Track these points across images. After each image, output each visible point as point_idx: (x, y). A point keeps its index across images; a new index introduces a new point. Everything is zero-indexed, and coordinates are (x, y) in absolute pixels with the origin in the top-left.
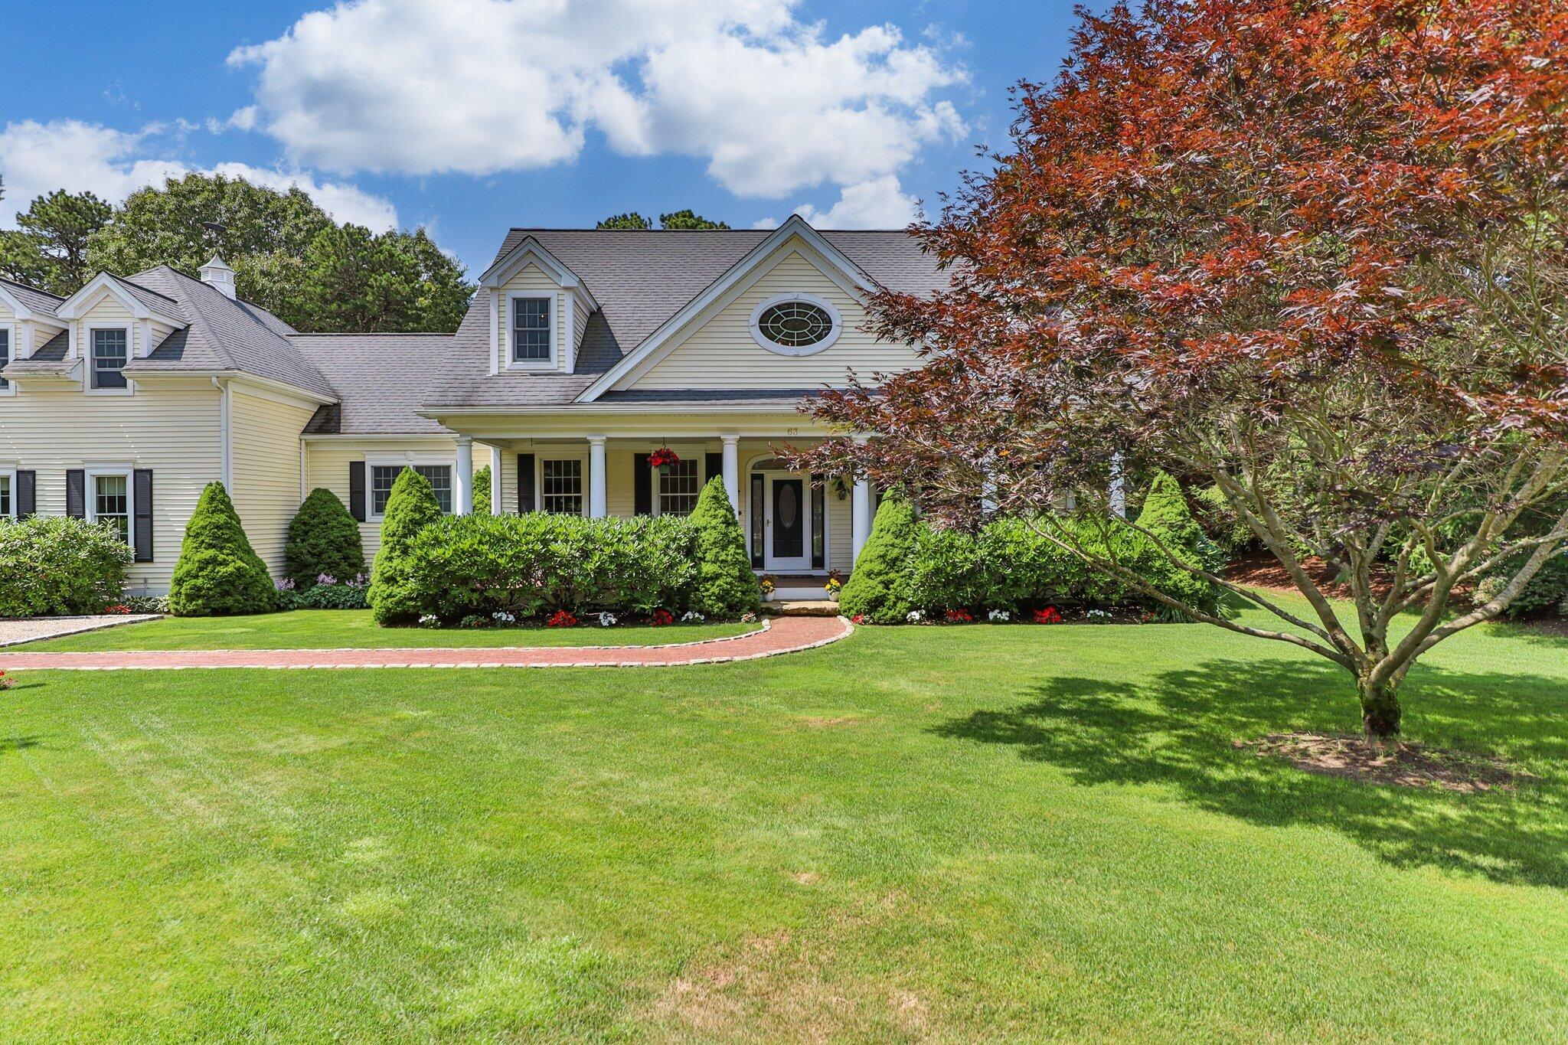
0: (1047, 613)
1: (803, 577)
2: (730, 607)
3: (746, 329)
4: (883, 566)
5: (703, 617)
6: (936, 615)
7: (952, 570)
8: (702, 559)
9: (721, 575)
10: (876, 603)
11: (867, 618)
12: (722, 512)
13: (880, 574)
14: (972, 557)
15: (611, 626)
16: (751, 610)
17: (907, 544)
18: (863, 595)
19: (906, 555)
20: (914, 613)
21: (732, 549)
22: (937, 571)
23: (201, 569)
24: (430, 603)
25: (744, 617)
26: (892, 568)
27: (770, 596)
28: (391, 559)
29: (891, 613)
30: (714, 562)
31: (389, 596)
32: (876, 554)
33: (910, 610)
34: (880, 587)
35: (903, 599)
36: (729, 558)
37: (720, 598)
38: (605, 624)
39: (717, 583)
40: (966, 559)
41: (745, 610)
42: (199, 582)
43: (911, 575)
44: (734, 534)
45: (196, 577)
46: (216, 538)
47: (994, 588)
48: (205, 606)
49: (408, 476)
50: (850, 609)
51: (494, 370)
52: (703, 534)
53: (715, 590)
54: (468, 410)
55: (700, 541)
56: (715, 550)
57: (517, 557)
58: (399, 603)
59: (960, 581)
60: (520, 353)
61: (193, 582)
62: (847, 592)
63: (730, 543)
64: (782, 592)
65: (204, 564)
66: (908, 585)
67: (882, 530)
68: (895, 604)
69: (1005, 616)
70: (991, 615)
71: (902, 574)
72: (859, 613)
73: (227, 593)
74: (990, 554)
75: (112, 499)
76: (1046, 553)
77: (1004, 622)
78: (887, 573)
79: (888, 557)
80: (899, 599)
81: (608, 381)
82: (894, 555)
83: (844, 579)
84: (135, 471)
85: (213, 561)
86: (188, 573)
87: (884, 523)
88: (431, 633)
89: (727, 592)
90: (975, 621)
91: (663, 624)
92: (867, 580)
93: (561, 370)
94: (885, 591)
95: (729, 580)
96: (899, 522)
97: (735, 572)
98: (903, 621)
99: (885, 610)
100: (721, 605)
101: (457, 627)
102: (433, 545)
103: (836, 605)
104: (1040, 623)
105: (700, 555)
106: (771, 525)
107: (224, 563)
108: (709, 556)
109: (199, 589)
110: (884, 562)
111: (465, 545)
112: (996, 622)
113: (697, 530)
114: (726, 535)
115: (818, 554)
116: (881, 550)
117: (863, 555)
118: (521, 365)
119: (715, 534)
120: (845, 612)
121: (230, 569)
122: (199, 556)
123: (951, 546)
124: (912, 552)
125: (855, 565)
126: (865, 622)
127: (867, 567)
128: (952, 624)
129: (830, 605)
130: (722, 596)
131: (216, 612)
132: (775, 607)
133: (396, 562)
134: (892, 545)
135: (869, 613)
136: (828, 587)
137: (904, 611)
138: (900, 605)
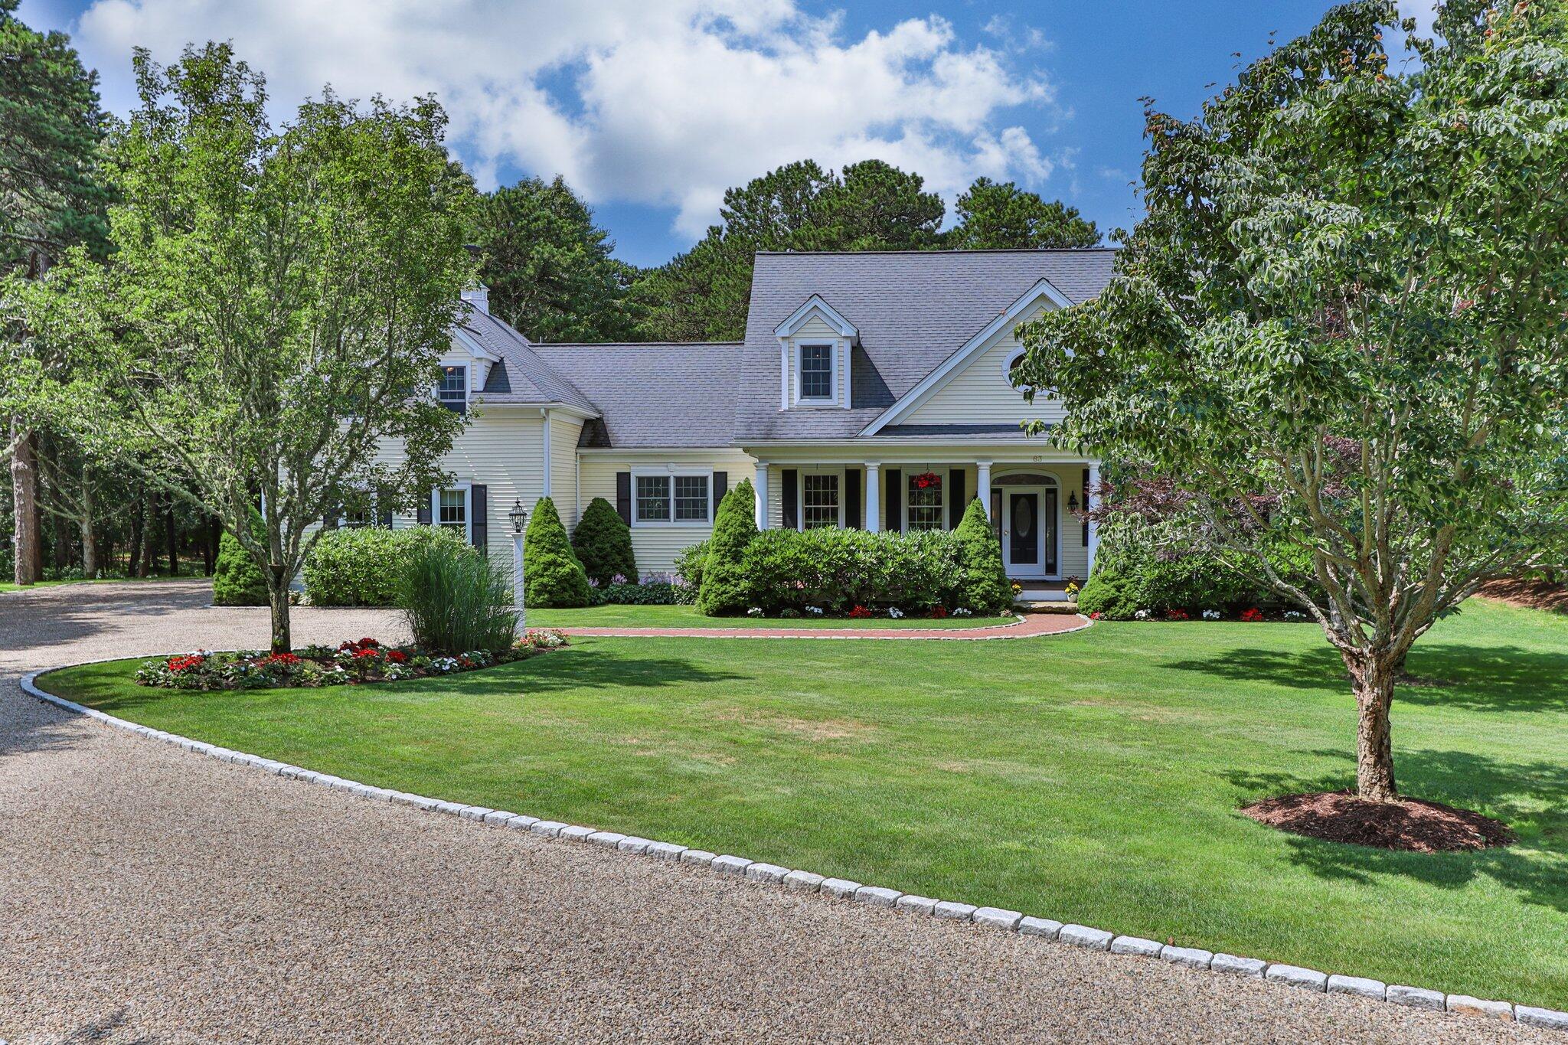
0: (1251, 614)
1: (1038, 581)
2: (991, 604)
3: (999, 373)
4: (1116, 573)
5: (970, 612)
6: (1159, 613)
7: (1173, 578)
8: (969, 566)
9: (984, 579)
10: (1109, 604)
11: (1102, 615)
13: (1112, 580)
14: (1189, 567)
15: (899, 617)
16: (1007, 607)
18: (1099, 596)
19: (1134, 565)
20: (1141, 612)
21: (991, 558)
22: (1160, 578)
23: (545, 570)
24: (755, 597)
25: (1003, 613)
26: (1123, 575)
27: (1019, 597)
28: (722, 564)
29: (1122, 611)
30: (978, 569)
31: (724, 592)
33: (1138, 609)
34: (1113, 590)
35: (1132, 600)
36: (990, 566)
37: (983, 598)
38: (895, 616)
39: (981, 585)
40: (1184, 568)
41: (1002, 607)
42: (545, 580)
43: (1139, 581)
44: (993, 546)
45: (542, 576)
46: (554, 544)
47: (1207, 593)
48: (549, 600)
49: (732, 498)
50: (1087, 608)
51: (785, 406)
52: (968, 546)
53: (979, 590)
54: (770, 443)
55: (966, 551)
56: (979, 559)
57: (829, 564)
58: (733, 598)
59: (1179, 587)
60: (806, 392)
61: (541, 580)
62: (1084, 595)
63: (990, 553)
64: (1028, 594)
65: (548, 565)
66: (1137, 589)
68: (1125, 604)
69: (1216, 615)
70: (1205, 614)
71: (1131, 580)
72: (1095, 611)
73: (564, 589)
74: (1204, 565)
75: (453, 510)
76: (1250, 565)
77: (1215, 620)
78: (1119, 579)
79: (1120, 566)
80: (1129, 600)
81: (888, 417)
82: (1125, 565)
83: (1080, 584)
84: (473, 487)
85: (554, 563)
86: (536, 573)
88: (757, 620)
89: (988, 592)
90: (1191, 619)
91: (939, 617)
92: (1101, 584)
93: (840, 406)
94: (1117, 593)
95: (990, 583)
97: (995, 577)
98: (1132, 618)
99: (1117, 609)
100: (984, 603)
101: (778, 617)
102: (764, 554)
103: (1075, 605)
104: (1245, 621)
105: (966, 562)
106: (1009, 535)
107: (562, 565)
108: (974, 564)
109: (545, 586)
110: (1117, 569)
111: (790, 553)
112: (1209, 619)
113: (963, 543)
114: (987, 546)
115: (1051, 561)
118: (808, 401)
119: (978, 546)
120: (1084, 611)
121: (567, 570)
122: (543, 559)
124: (1140, 563)
125: (1090, 573)
126: (1101, 618)
127: (1100, 575)
128: (1172, 620)
129: (1070, 605)
130: (985, 596)
131: (557, 605)
132: (1025, 606)
133: (727, 567)
135: (1104, 611)
136: (1068, 590)
137: (1132, 610)
138: (1130, 605)
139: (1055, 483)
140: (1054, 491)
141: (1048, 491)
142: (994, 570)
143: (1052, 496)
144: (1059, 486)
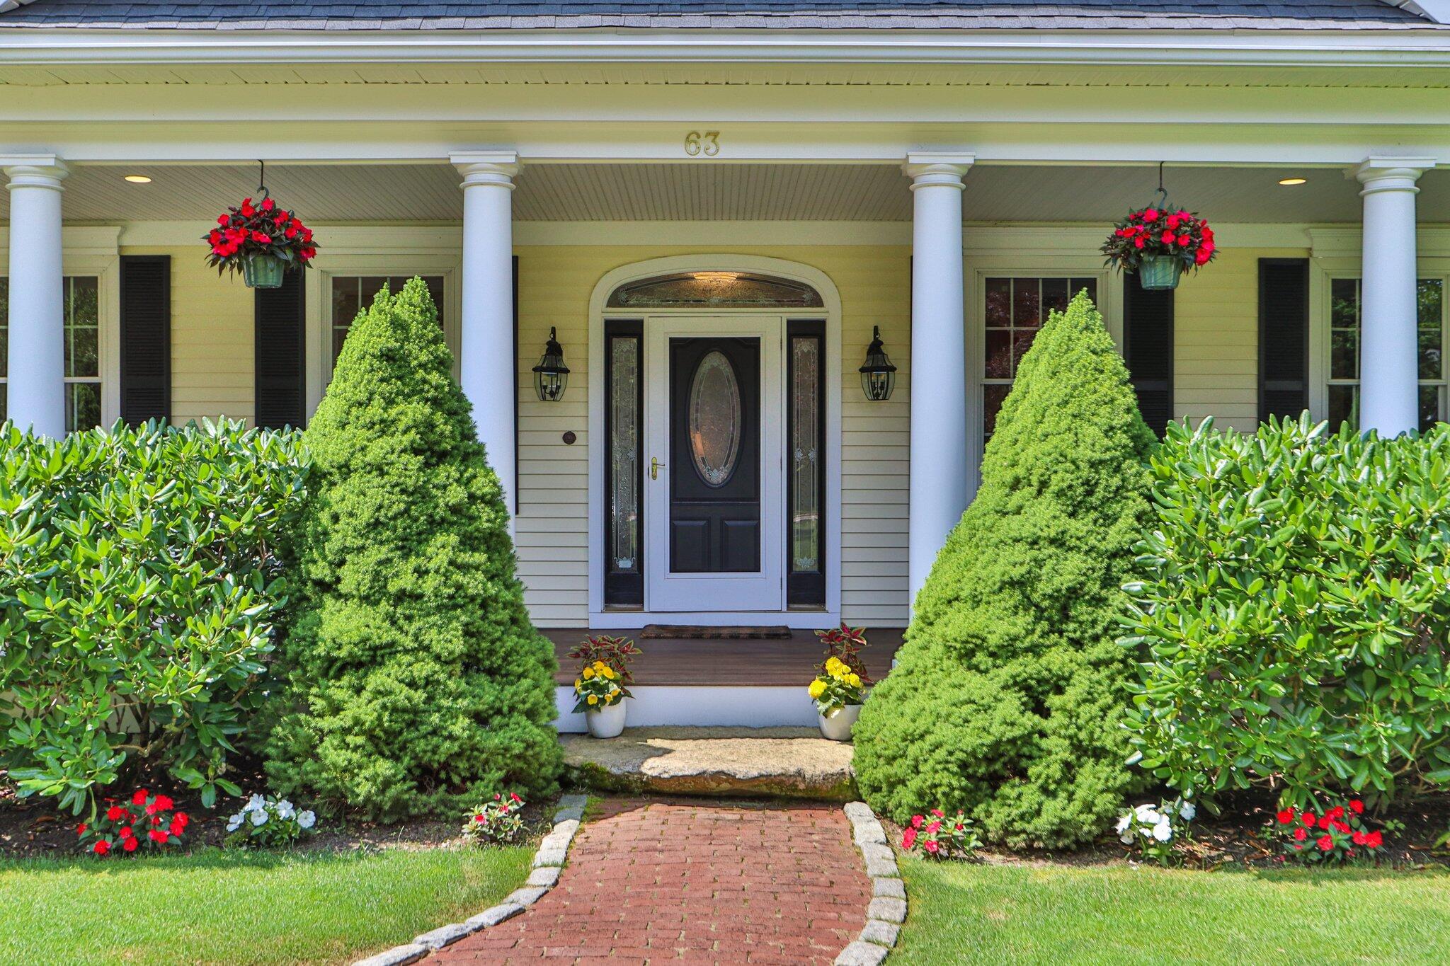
1: (756, 635)
2: (423, 778)
4: (1023, 620)
5: (307, 819)
7: (1314, 646)
8: (326, 589)
9: (391, 649)
11: (955, 825)
12: (415, 410)
13: (1008, 651)
14: (1399, 592)
17: (1115, 537)
18: (944, 732)
19: (1109, 581)
20: (1144, 812)
21: (441, 549)
26: (1055, 629)
27: (607, 724)
29: (1054, 810)
30: (368, 600)
32: (998, 572)
33: (1131, 798)
34: (1011, 704)
35: (1099, 754)
36: (429, 585)
37: (382, 743)
39: (375, 680)
40: (1380, 603)
41: (478, 789)
43: (1134, 664)
44: (456, 494)
50: (894, 785)
52: (335, 494)
53: (363, 709)
55: (324, 517)
56: (377, 553)
63: (435, 525)
66: (1124, 700)
67: (1015, 485)
71: (1097, 652)
72: (926, 803)
78: (1035, 650)
79: (1044, 588)
80: (1087, 751)
82: (1065, 580)
83: (873, 663)
87: (1027, 457)
89: (413, 717)
92: (960, 673)
94: (1031, 720)
95: (424, 668)
96: (1084, 453)
98: (1104, 847)
99: (1030, 795)
100: (384, 767)
105: (320, 571)
106: (664, 475)
108: (351, 578)
110: (1028, 603)
114: (420, 494)
115: (805, 563)
116: (1014, 562)
117: (948, 576)
119: (379, 494)
123: (1305, 545)
124: (1140, 571)
125: (914, 613)
127: (958, 623)
129: (819, 763)
130: (392, 734)
132: (609, 771)
134: (1056, 542)
135: (965, 803)
136: (818, 687)
137: (1104, 802)
138: (1091, 777)
139: (817, 301)
140: (815, 330)
141: (797, 330)
142: (449, 606)
143: (805, 346)
144: (832, 313)
